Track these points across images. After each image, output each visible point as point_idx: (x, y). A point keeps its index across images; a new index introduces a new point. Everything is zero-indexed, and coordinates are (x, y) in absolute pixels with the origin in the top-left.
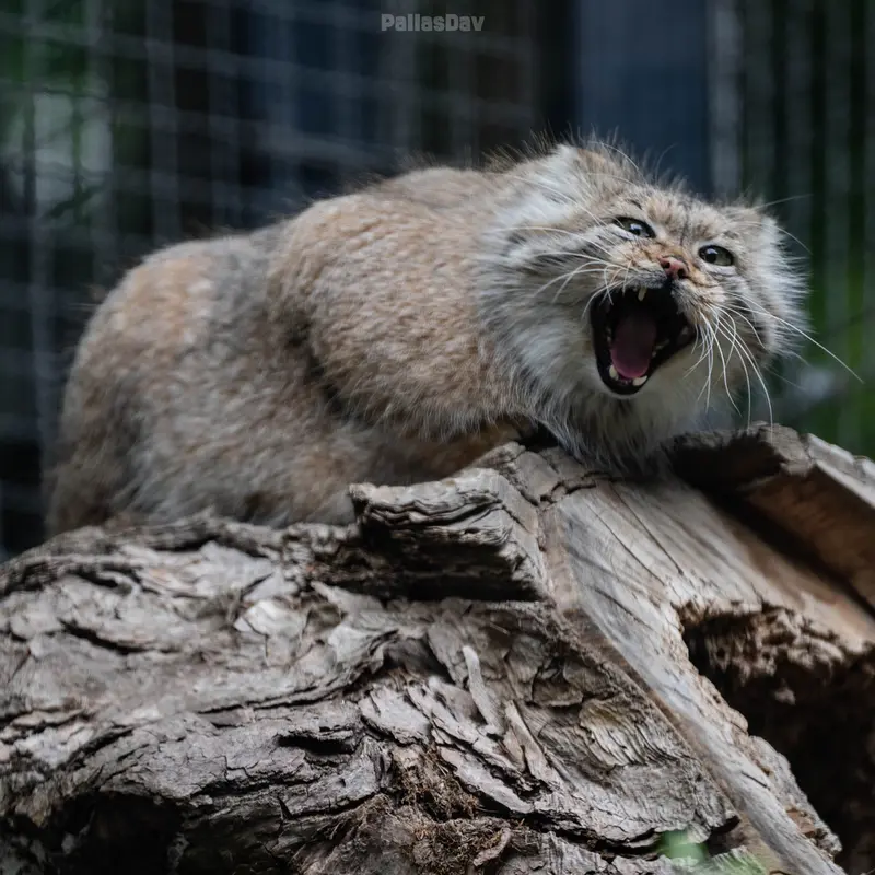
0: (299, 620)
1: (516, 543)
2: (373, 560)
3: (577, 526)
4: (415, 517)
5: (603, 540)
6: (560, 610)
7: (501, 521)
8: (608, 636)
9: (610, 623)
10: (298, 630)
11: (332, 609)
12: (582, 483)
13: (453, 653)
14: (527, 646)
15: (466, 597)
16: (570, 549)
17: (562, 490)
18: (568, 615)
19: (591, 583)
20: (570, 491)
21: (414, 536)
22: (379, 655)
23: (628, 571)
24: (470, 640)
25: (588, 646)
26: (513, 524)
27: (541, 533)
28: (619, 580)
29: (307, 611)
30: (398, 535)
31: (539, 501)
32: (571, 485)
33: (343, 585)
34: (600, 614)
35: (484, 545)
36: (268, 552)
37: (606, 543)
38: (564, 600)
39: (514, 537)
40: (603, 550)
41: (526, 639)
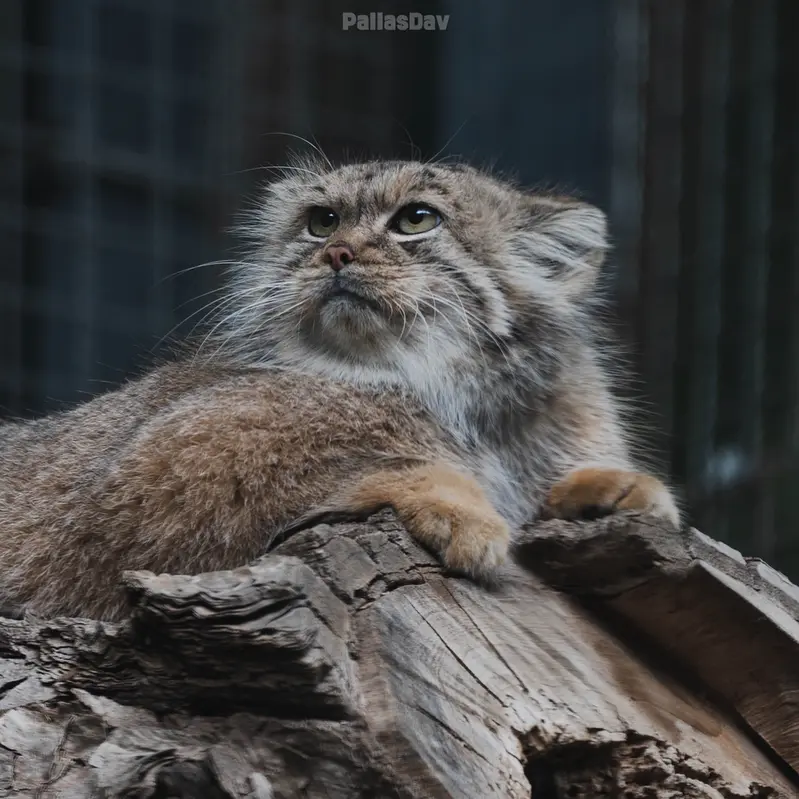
0: (55, 734)
1: (320, 648)
2: (149, 664)
3: (397, 629)
4: (201, 611)
5: (430, 648)
6: (374, 731)
7: (303, 621)
8: (429, 765)
9: (434, 750)
10: (54, 747)
11: (95, 721)
12: (407, 577)
13: (240, 781)
14: (331, 774)
15: (258, 713)
16: (389, 658)
17: (382, 584)
18: (383, 737)
19: (413, 700)
20: (392, 587)
21: (199, 636)
22: (150, 780)
23: (460, 687)
24: (260, 766)
25: (406, 777)
26: (319, 624)
27: (354, 638)
28: (448, 697)
29: (65, 724)
30: (179, 633)
31: (352, 597)
32: (394, 578)
33: (110, 694)
34: (422, 738)
35: (283, 649)
36: (22, 650)
37: (434, 652)
38: (378, 720)
39: (319, 641)
40: (430, 660)
41: (331, 766)
